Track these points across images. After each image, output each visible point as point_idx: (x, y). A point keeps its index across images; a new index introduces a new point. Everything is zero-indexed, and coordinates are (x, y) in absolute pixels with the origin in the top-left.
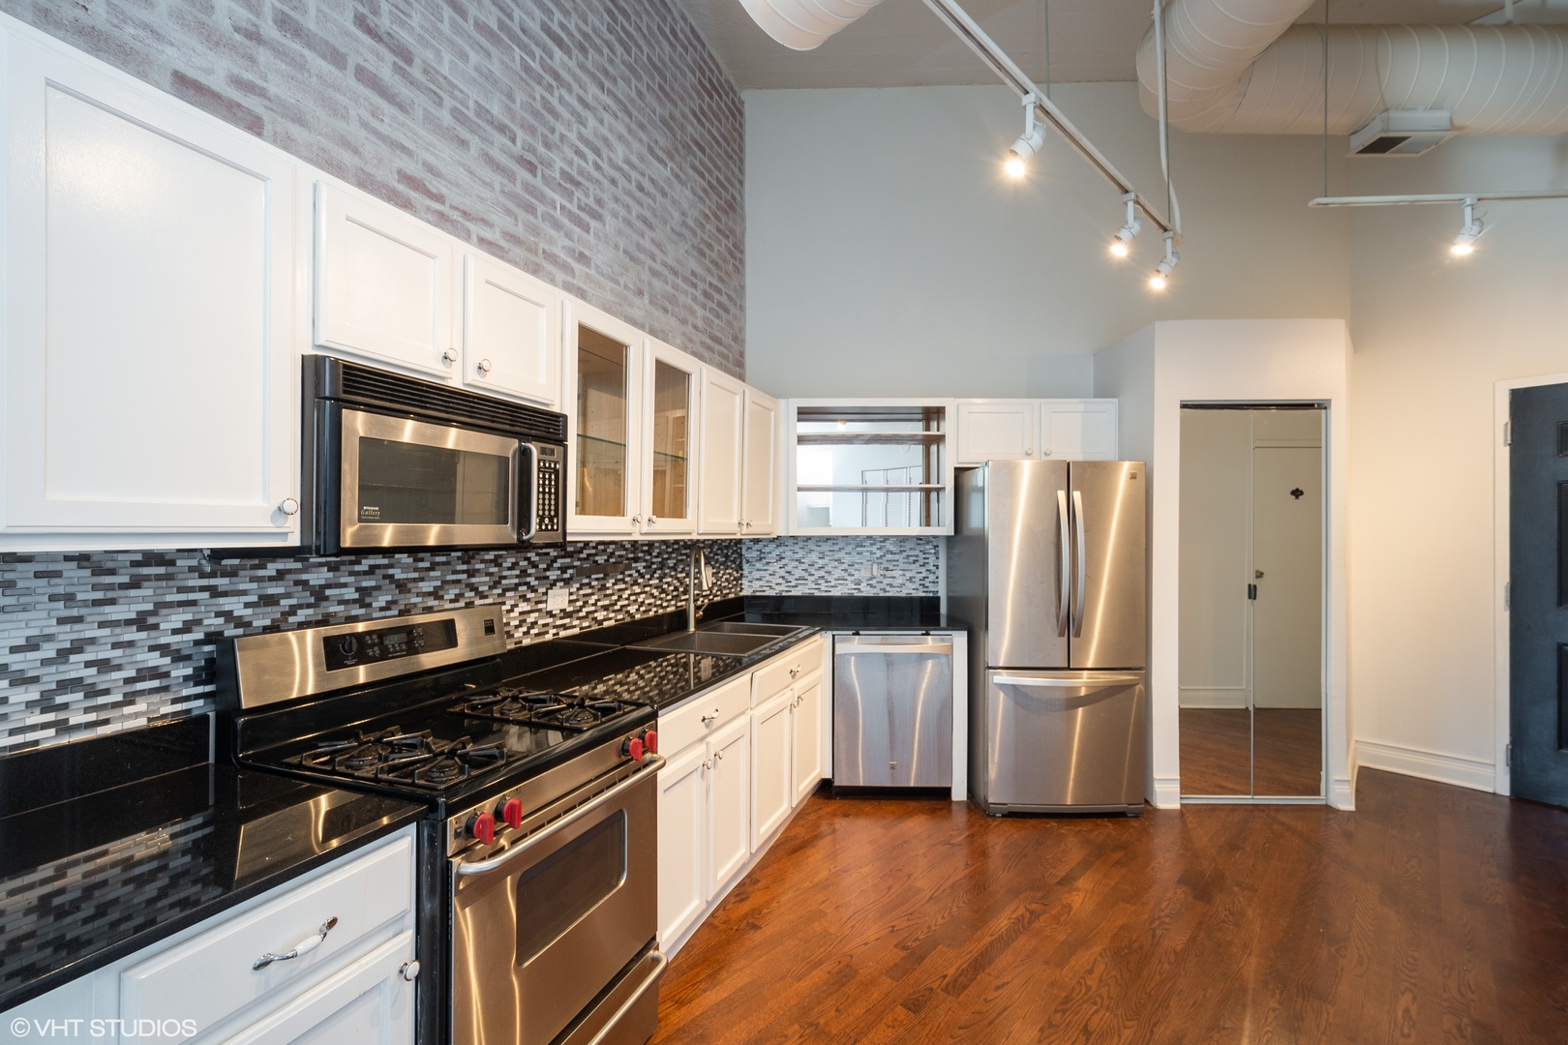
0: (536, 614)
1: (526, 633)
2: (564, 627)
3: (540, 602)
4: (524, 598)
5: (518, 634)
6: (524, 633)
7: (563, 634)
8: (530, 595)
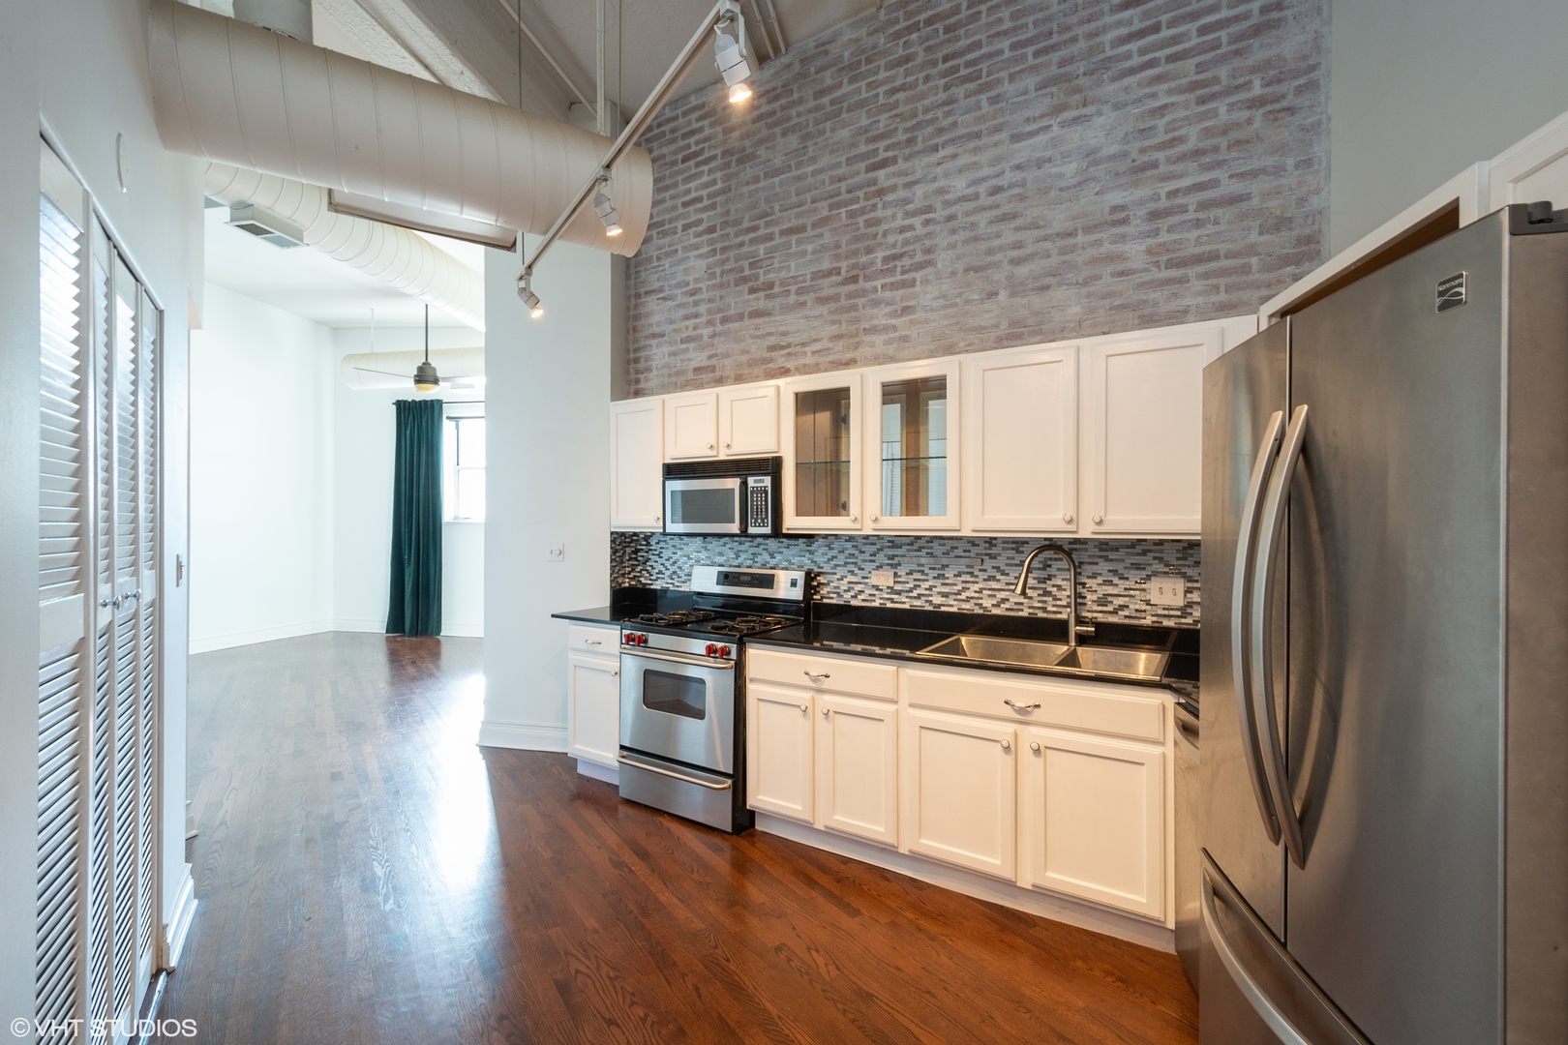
0: (863, 586)
1: (855, 597)
2: (892, 601)
3: (867, 578)
4: (852, 572)
5: (847, 596)
6: (852, 597)
7: (889, 605)
8: (856, 571)
